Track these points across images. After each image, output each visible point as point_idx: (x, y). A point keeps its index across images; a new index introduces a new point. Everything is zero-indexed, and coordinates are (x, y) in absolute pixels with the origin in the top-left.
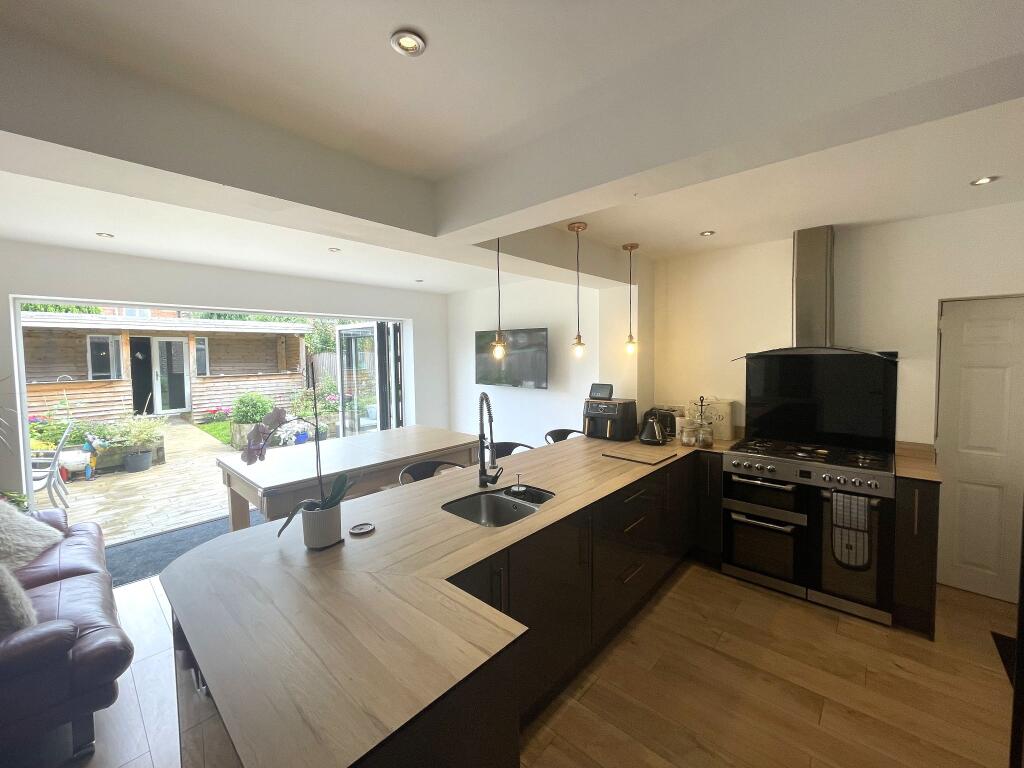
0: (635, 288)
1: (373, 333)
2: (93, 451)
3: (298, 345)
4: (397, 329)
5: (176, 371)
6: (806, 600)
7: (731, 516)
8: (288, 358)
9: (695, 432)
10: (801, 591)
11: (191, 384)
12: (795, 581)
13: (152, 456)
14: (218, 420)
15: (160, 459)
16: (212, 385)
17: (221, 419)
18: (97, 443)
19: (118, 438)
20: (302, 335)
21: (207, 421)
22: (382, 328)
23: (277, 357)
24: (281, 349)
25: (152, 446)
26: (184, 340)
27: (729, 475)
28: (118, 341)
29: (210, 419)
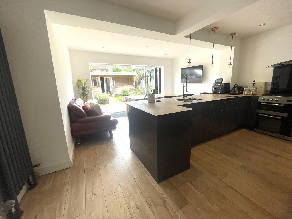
0: (233, 48)
1: (153, 71)
2: (97, 99)
3: (133, 78)
4: (160, 69)
5: (108, 85)
6: (283, 139)
7: (259, 115)
8: (131, 82)
9: (250, 90)
10: (282, 136)
11: (112, 88)
12: (280, 133)
13: (107, 102)
14: (117, 96)
15: (108, 103)
16: (115, 88)
17: (118, 96)
18: (98, 98)
19: (101, 97)
20: (134, 76)
21: (115, 96)
22: (156, 69)
23: (128, 82)
24: (130, 79)
25: (107, 99)
26: (110, 78)
27: (260, 102)
28: (98, 78)
29: (116, 96)
